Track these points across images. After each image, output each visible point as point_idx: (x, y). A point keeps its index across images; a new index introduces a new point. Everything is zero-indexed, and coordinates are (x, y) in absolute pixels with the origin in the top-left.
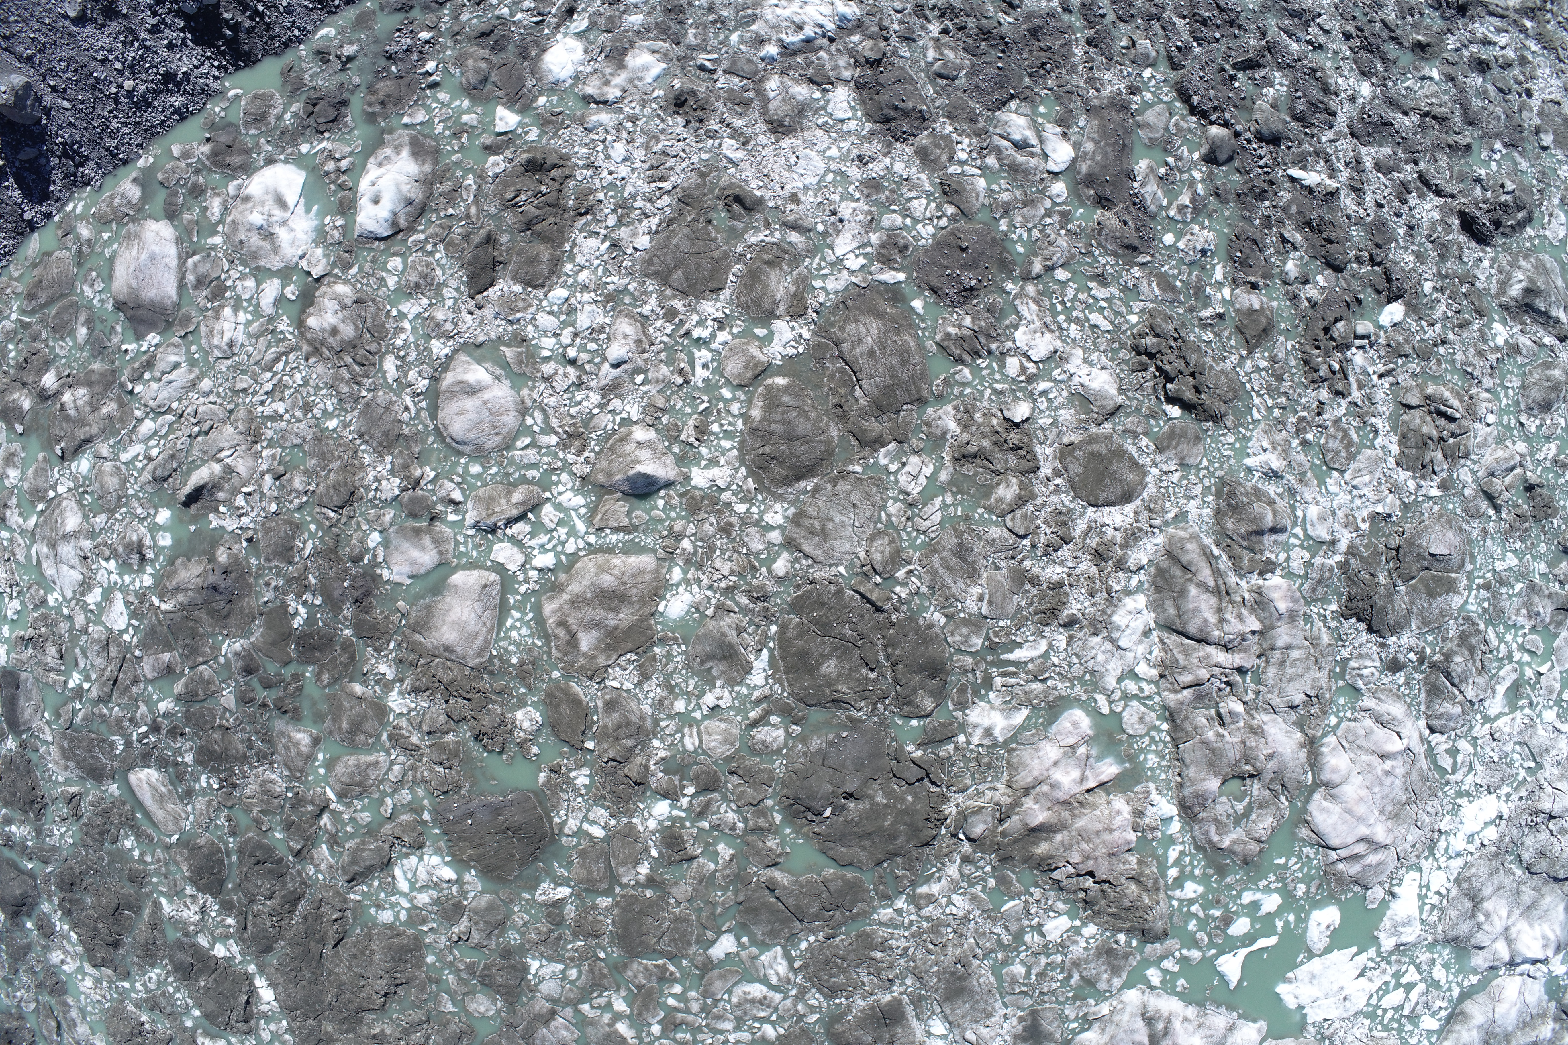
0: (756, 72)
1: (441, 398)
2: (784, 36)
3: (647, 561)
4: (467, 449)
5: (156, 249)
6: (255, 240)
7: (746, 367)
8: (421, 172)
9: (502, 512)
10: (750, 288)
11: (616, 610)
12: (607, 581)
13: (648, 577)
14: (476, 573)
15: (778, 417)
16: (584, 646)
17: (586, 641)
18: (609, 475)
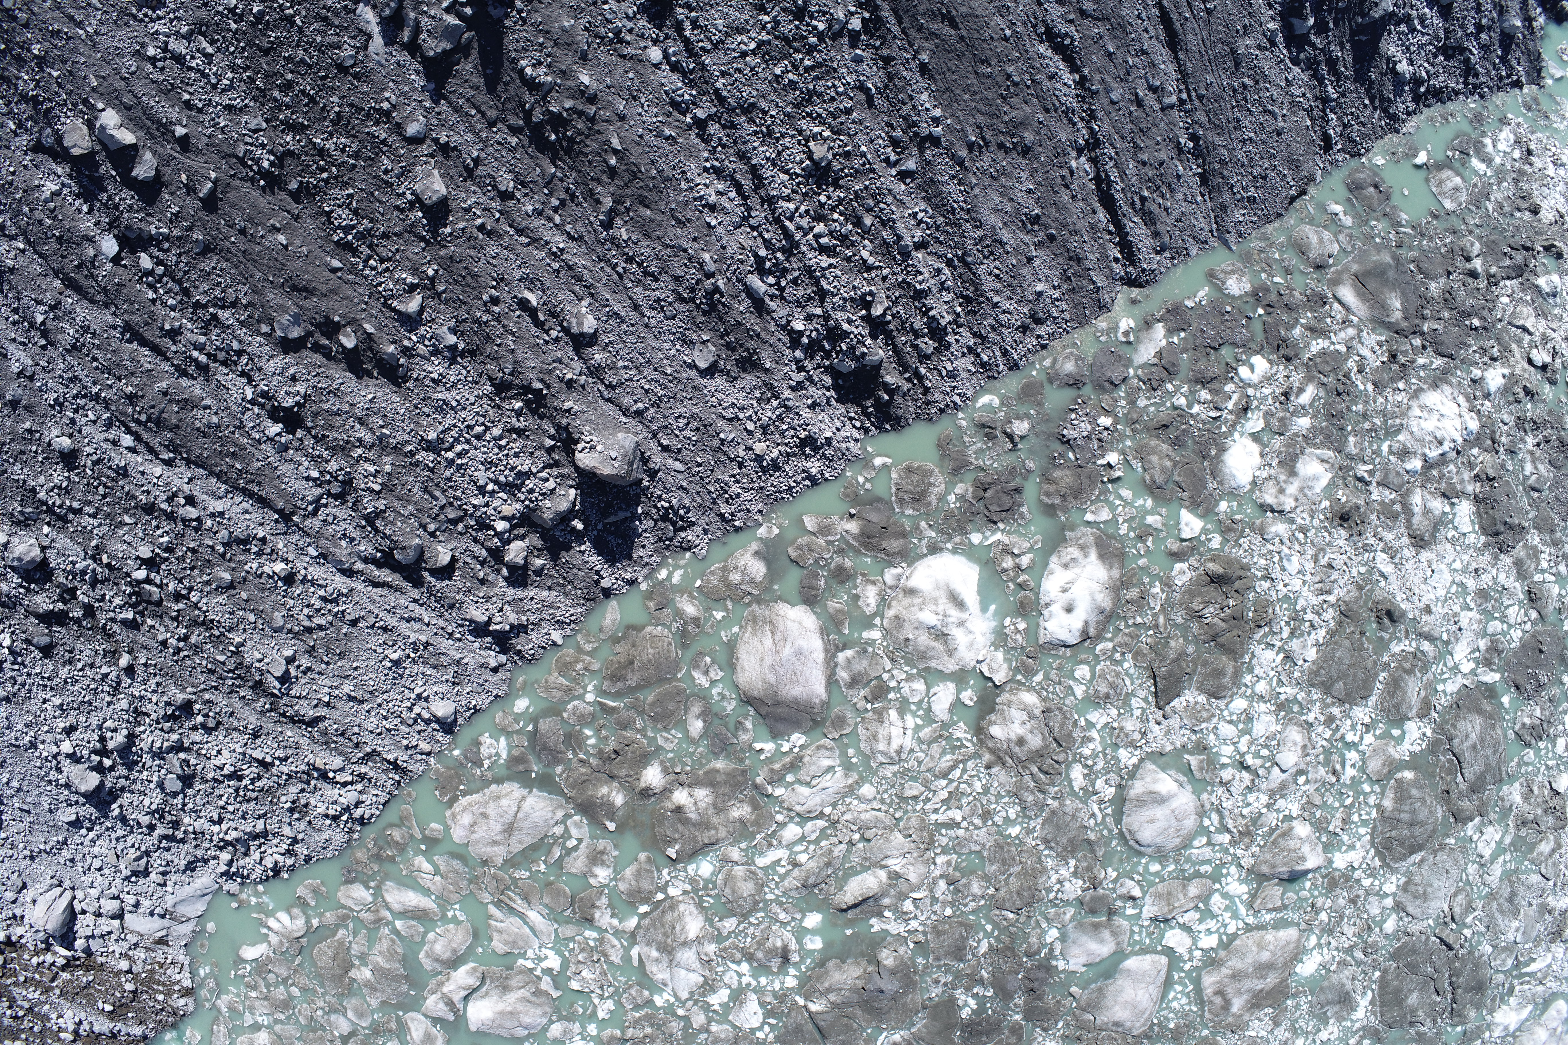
0: (1402, 486)
1: (1128, 805)
2: (1427, 451)
3: (1291, 933)
4: (1149, 851)
5: (802, 643)
6: (924, 640)
7: (1384, 765)
8: (1111, 578)
9: (1181, 906)
10: (1392, 695)
11: (1264, 977)
12: (1265, 956)
13: (1292, 946)
14: (1148, 958)
15: (1406, 808)
16: (1235, 1008)
17: (1237, 1005)
18: (1273, 866)
